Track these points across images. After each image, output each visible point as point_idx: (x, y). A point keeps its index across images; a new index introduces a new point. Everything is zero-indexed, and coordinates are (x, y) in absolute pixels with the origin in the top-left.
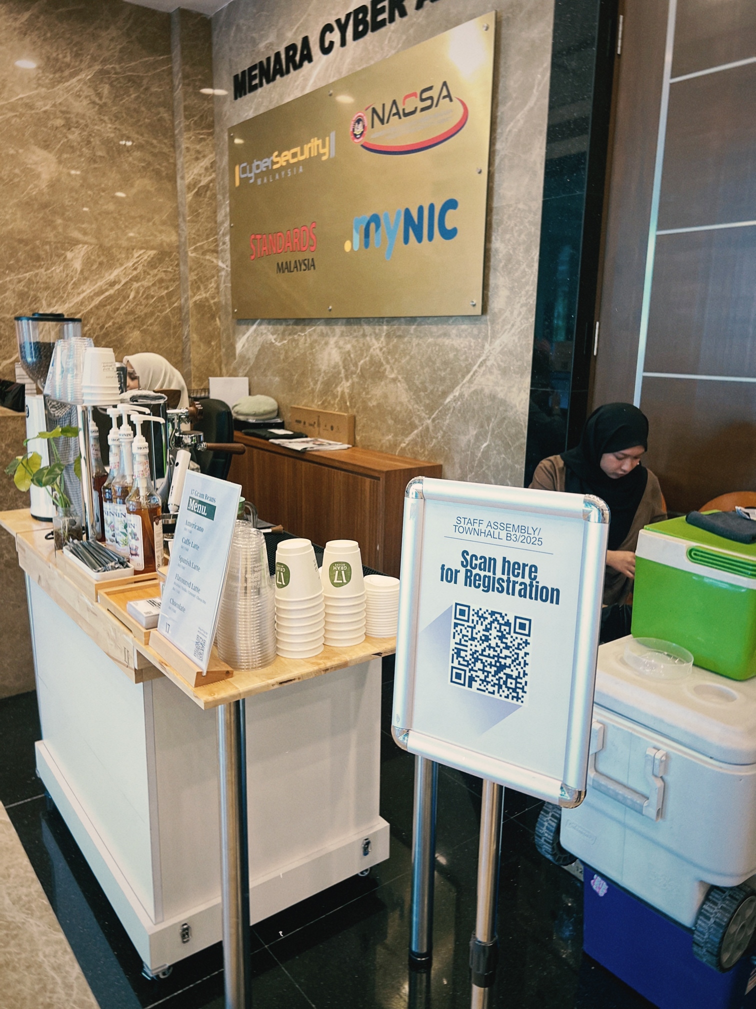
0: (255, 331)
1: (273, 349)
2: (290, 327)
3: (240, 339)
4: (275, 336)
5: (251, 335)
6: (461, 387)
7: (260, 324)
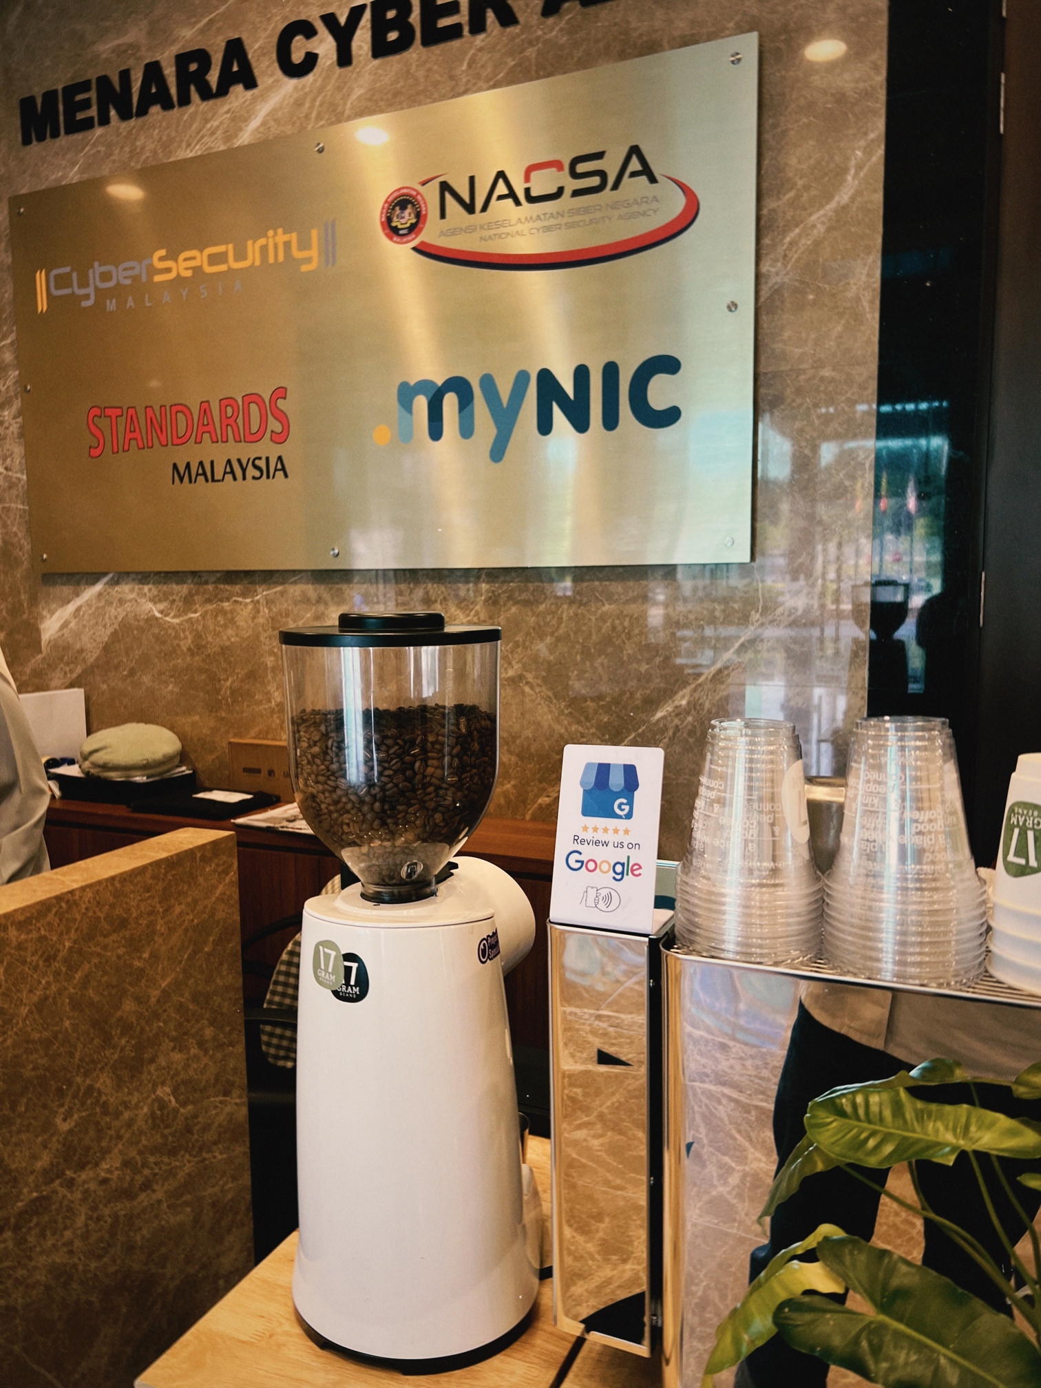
0: (100, 594)
1: (156, 631)
2: (210, 587)
3: (52, 613)
4: (161, 606)
5: (88, 604)
6: (695, 690)
7: (115, 582)
